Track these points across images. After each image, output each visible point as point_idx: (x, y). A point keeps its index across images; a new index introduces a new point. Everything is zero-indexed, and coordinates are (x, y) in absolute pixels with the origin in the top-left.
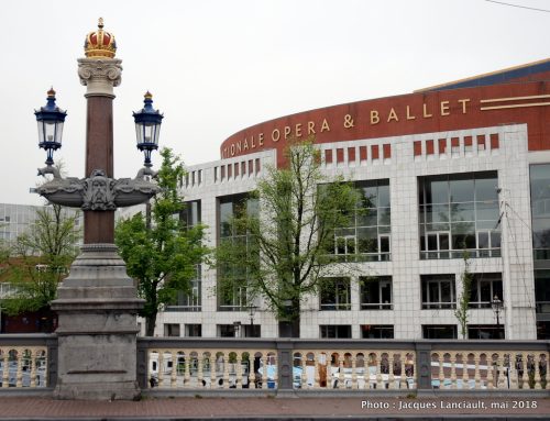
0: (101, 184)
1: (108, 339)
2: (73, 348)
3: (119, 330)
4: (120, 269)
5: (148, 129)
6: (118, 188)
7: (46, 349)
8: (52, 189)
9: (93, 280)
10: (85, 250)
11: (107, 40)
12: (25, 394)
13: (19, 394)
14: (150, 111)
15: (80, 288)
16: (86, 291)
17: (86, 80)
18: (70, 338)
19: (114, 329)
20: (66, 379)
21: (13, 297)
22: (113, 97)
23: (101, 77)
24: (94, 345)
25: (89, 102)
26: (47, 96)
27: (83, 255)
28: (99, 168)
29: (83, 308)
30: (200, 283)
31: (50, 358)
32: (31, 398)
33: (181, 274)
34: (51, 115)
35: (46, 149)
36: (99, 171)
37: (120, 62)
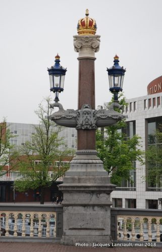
0: (88, 113)
1: (93, 208)
2: (72, 214)
3: (100, 203)
4: (100, 166)
5: (116, 78)
6: (98, 115)
7: (55, 214)
8: (58, 116)
9: (84, 172)
10: (78, 154)
11: (91, 23)
12: (43, 241)
13: (40, 241)
14: (117, 68)
15: (76, 177)
16: (79, 179)
17: (78, 49)
18: (70, 208)
19: (97, 202)
20: (68, 232)
21: (21, 180)
22: (94, 59)
23: (88, 47)
24: (85, 212)
25: (80, 63)
26: (55, 59)
27: (77, 157)
28: (87, 104)
29: (78, 189)
30: (135, 173)
31: (58, 219)
32: (47, 243)
33: (124, 168)
34: (57, 71)
35: (54, 92)
36: (87, 105)
37: (100, 37)
